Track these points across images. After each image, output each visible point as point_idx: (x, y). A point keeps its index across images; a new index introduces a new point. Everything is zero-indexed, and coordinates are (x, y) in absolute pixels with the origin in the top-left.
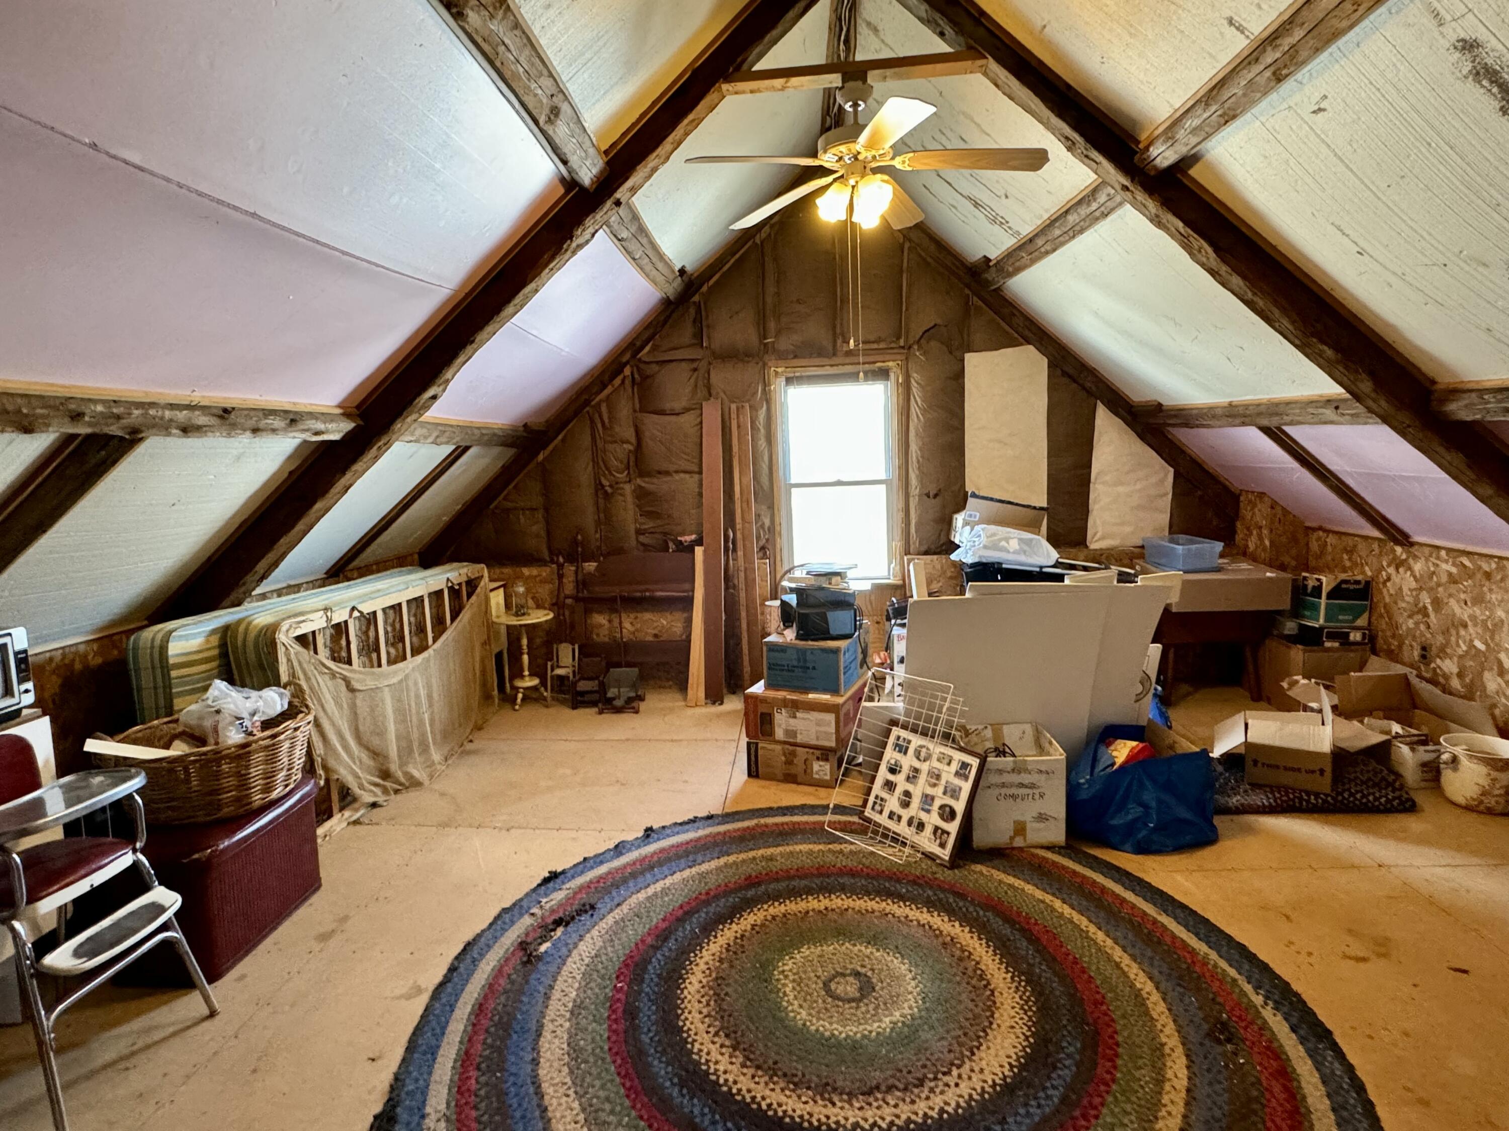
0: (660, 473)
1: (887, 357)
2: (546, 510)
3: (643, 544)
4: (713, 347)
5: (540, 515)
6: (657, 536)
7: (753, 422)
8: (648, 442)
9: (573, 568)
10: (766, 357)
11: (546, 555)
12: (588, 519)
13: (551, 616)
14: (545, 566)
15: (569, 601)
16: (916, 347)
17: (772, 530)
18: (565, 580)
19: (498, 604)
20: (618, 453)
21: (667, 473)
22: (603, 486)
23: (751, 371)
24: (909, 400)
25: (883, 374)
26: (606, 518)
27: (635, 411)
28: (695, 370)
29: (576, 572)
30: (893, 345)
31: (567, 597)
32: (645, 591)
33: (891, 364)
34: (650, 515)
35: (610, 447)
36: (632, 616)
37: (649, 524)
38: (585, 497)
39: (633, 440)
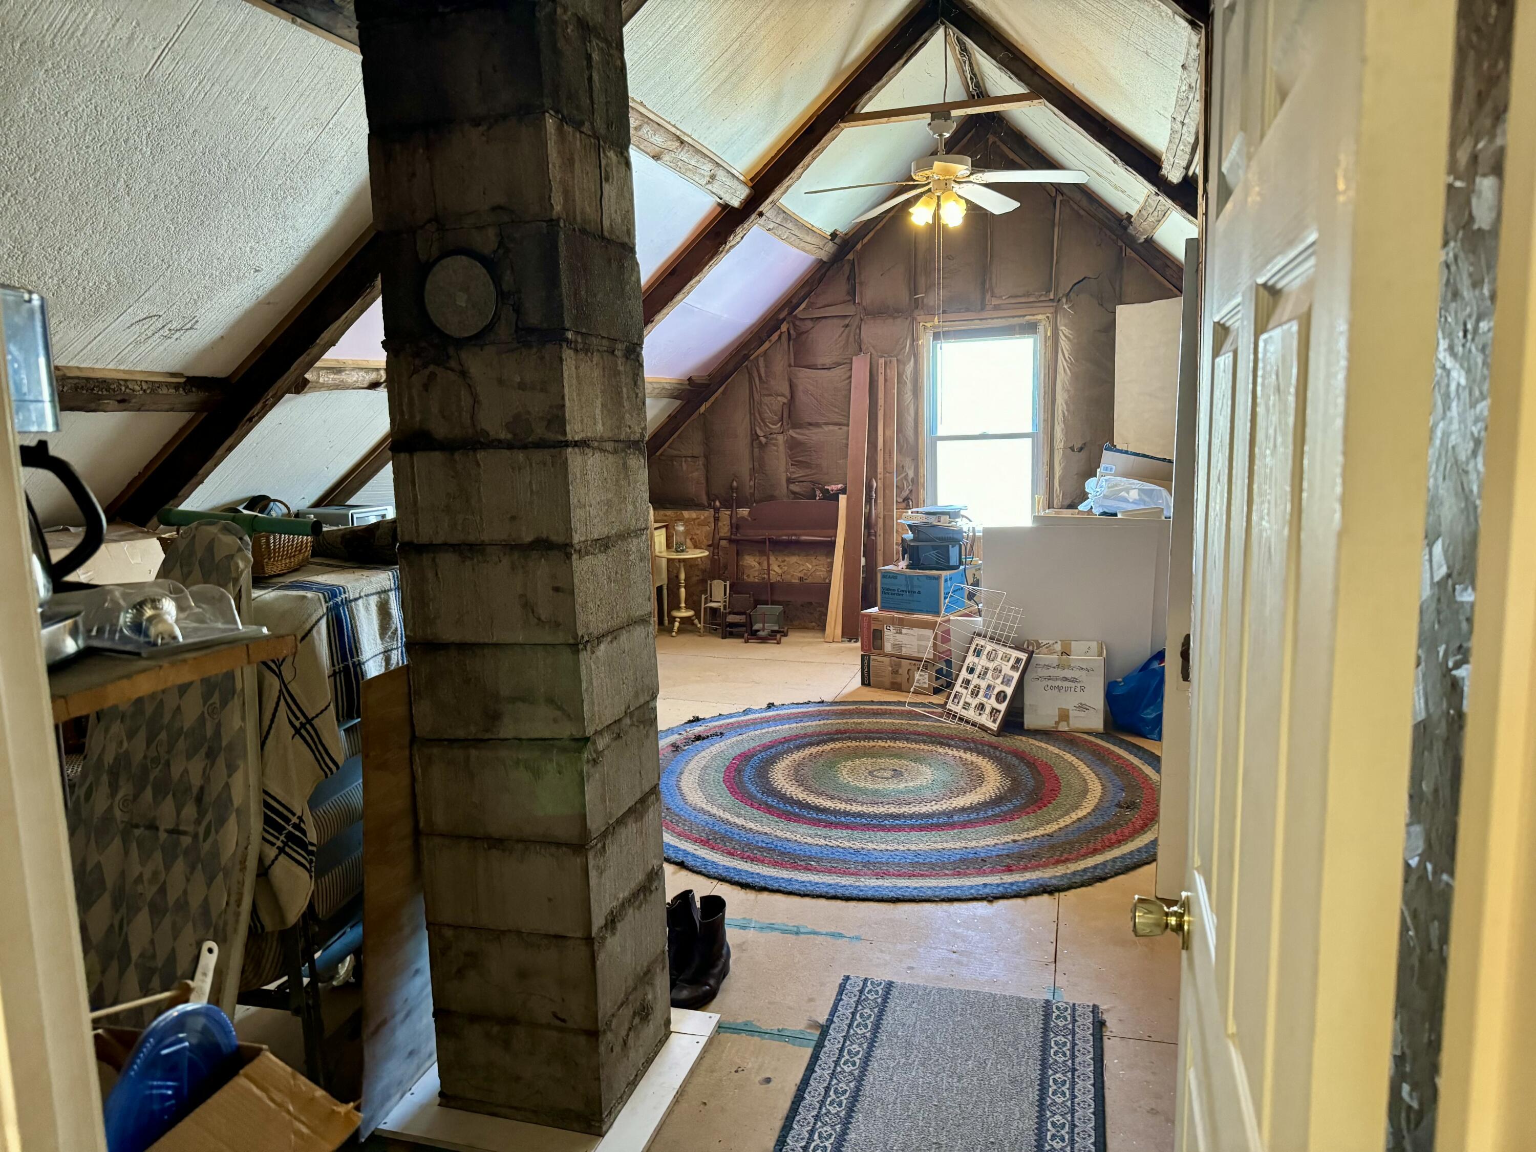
0: (810, 424)
1: (1035, 311)
2: (706, 458)
3: (794, 493)
4: (864, 304)
5: (701, 462)
6: (805, 484)
7: (900, 376)
8: (801, 397)
9: (729, 513)
10: (916, 313)
11: (704, 499)
12: (744, 468)
13: (707, 553)
14: (704, 510)
15: (723, 543)
16: (1064, 300)
17: (915, 481)
18: (720, 524)
19: (660, 543)
20: (773, 404)
21: (817, 425)
22: (758, 437)
23: (898, 327)
24: (1057, 352)
25: (1030, 328)
26: (759, 468)
27: (790, 366)
28: (847, 326)
29: (731, 517)
30: (1043, 298)
31: (721, 539)
32: (792, 535)
33: (1040, 317)
34: (798, 464)
35: (766, 400)
36: (780, 559)
37: (799, 473)
38: (741, 446)
39: (787, 393)
